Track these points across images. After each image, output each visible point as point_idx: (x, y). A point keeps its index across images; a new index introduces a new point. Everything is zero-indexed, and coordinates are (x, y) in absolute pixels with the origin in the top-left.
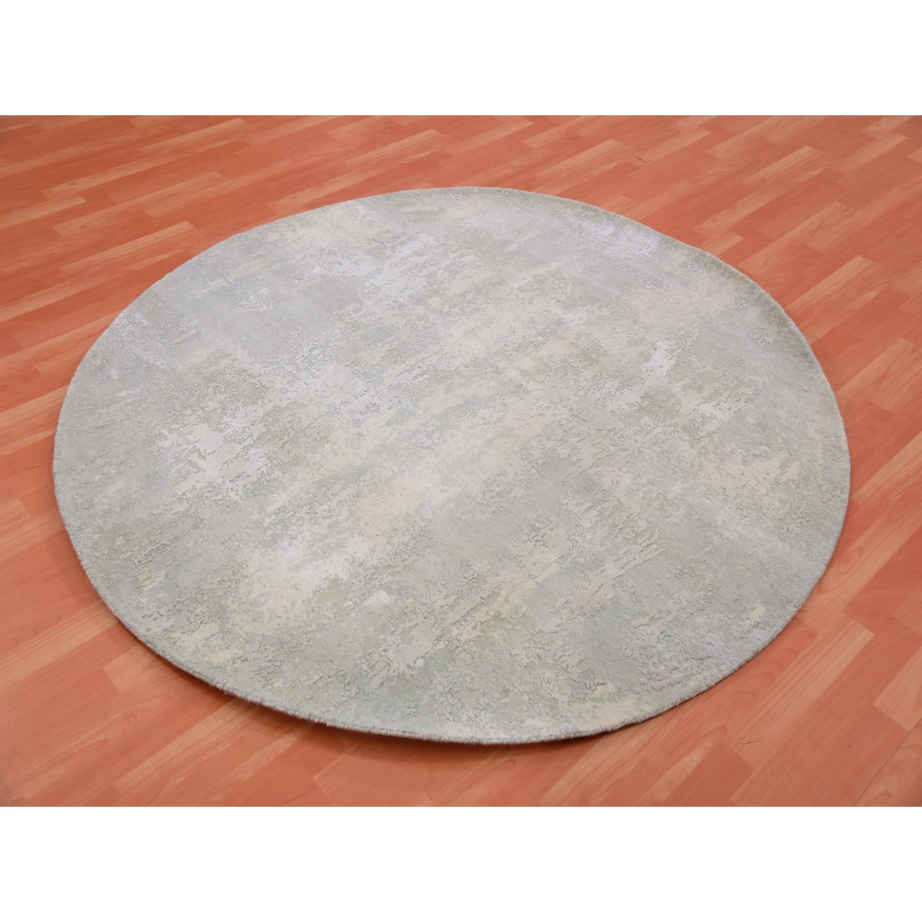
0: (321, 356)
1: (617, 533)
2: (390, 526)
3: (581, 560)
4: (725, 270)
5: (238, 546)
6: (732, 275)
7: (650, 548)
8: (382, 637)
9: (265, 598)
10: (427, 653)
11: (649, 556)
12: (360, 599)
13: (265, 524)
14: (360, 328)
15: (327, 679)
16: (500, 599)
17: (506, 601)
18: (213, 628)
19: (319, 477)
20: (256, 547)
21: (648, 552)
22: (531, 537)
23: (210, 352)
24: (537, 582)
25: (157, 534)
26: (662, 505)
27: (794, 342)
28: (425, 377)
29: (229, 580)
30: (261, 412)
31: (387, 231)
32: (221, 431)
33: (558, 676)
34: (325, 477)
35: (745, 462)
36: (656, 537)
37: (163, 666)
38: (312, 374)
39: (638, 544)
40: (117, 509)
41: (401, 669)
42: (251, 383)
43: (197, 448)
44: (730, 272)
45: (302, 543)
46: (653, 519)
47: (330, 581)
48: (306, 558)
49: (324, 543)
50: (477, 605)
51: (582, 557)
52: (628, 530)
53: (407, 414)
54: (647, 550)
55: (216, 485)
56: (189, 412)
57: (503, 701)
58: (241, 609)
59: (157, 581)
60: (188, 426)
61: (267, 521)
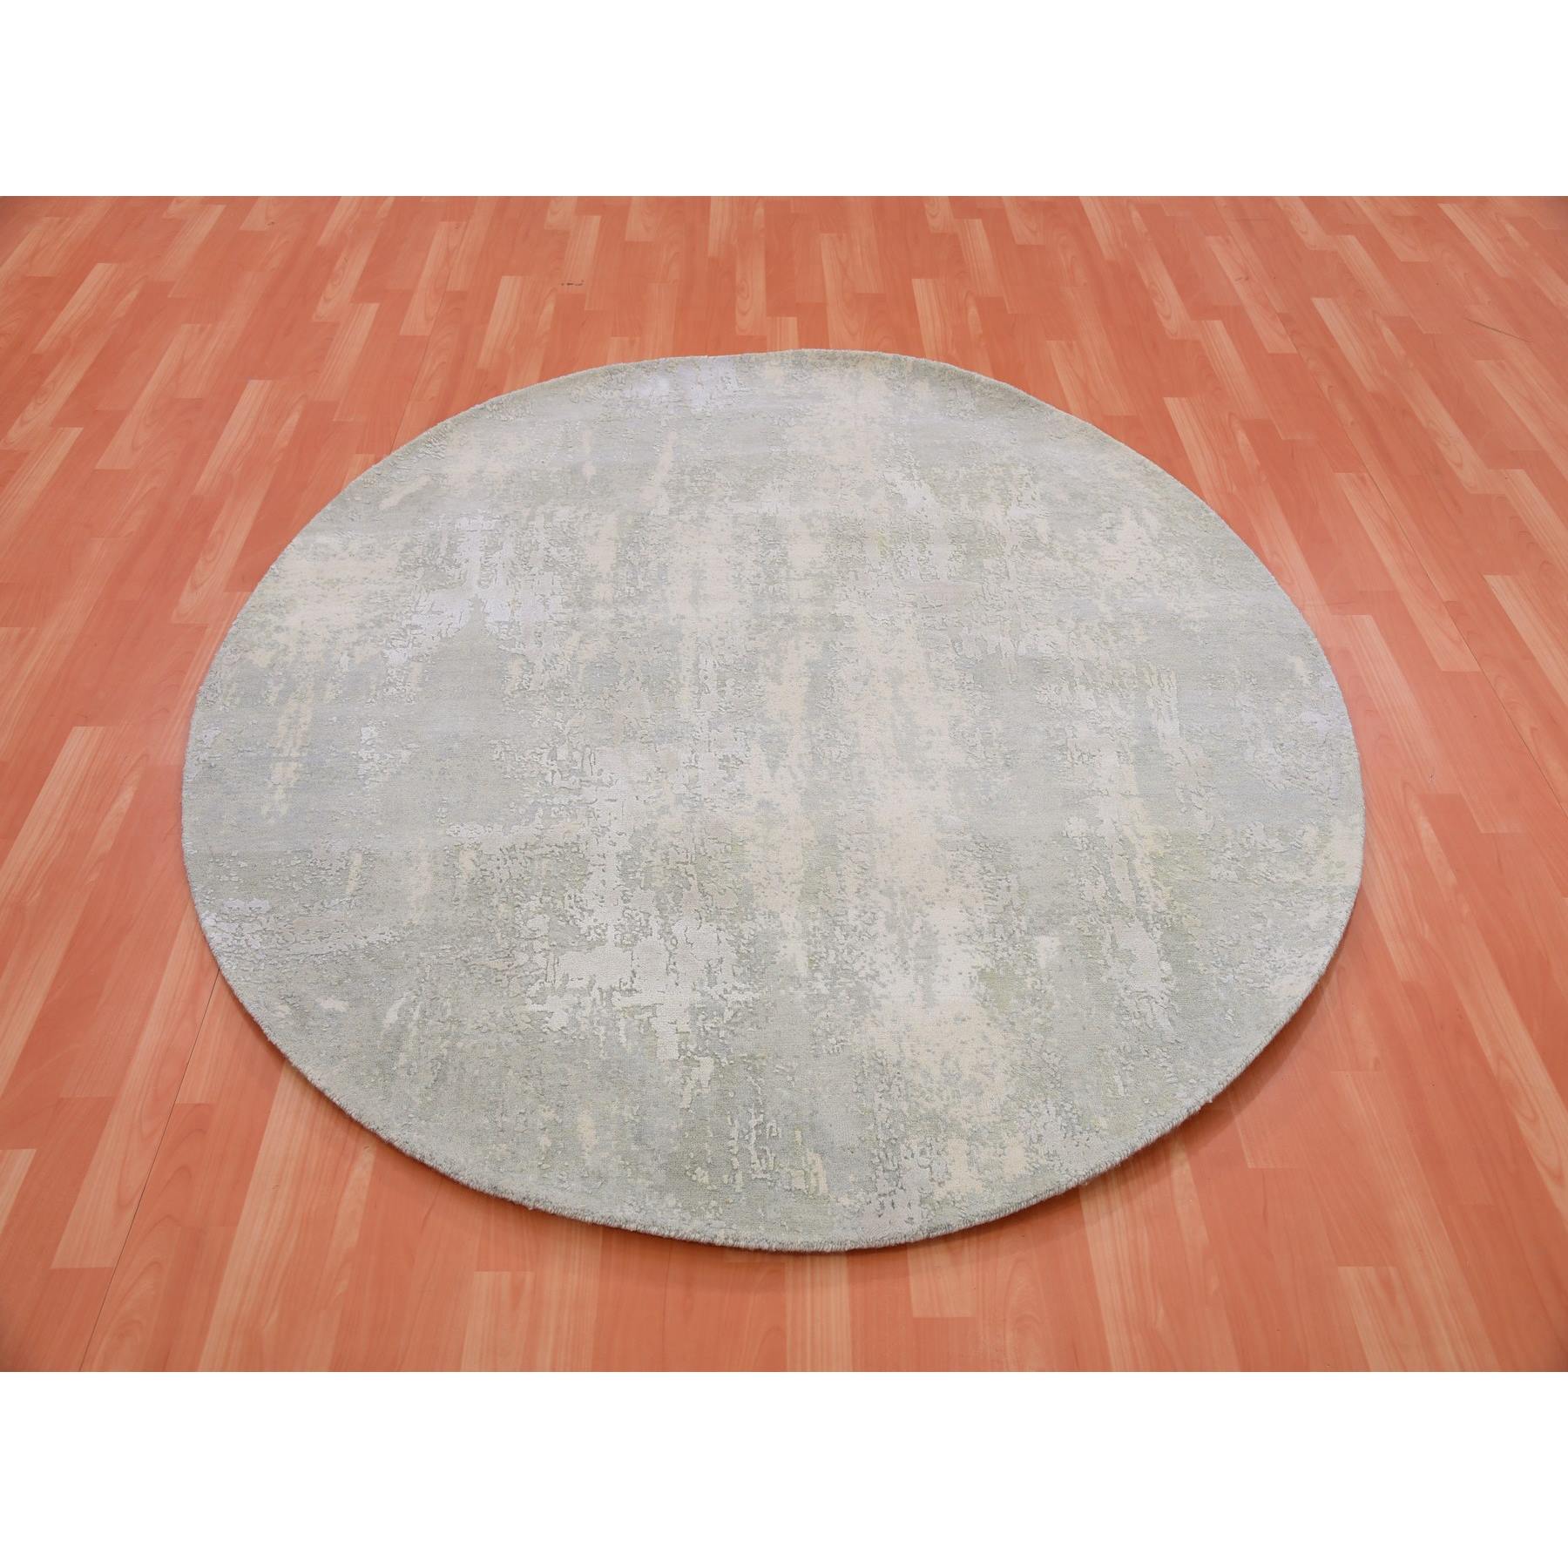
0: (576, 755)
1: (1124, 691)
2: (943, 868)
3: (1135, 742)
4: (845, 358)
5: (838, 1042)
6: (857, 360)
7: (1164, 680)
8: (1104, 979)
9: (951, 1062)
10: (1159, 952)
11: (1174, 689)
12: (1032, 966)
13: (825, 991)
14: (568, 685)
15: (1126, 1070)
16: (1135, 841)
17: (1141, 837)
18: (957, 1146)
19: (797, 889)
20: (857, 1024)
21: (1167, 686)
22: (1069, 759)
23: (424, 864)
24: (1137, 796)
25: (730, 1124)
26: (1116, 633)
27: (999, 396)
28: (730, 682)
29: (890, 1085)
30: (613, 878)
31: (408, 547)
32: (602, 942)
34: (801, 882)
35: (1112, 540)
36: (1153, 669)
37: (966, 1241)
38: (601, 783)
39: (1152, 686)
40: (634, 1148)
41: (1163, 989)
42: (543, 856)
43: (605, 987)
44: (852, 358)
45: (891, 972)
46: (1128, 653)
47: (980, 979)
48: (921, 981)
49: (911, 949)
50: (1127, 866)
51: (1132, 738)
52: (1126, 680)
53: (776, 739)
54: (1164, 685)
55: (700, 1006)
56: (522, 958)
57: (1268, 926)
58: (948, 1098)
59: (818, 1167)
60: (551, 974)
61: (821, 987)
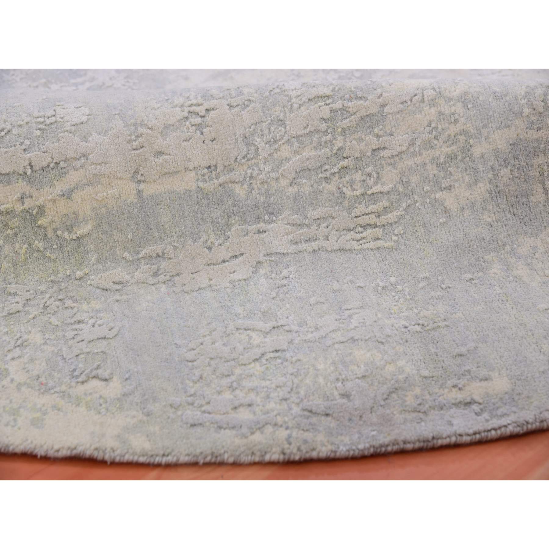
1: (334, 174)
3: (240, 191)
7: (369, 232)
11: (355, 245)
16: (60, 187)
17: (68, 195)
21: (359, 236)
24: (139, 193)
26: (452, 157)
33: (45, 343)
39: (353, 215)
46: (414, 179)
50: (14, 172)
51: (245, 186)
52: (358, 176)
54: (359, 233)
